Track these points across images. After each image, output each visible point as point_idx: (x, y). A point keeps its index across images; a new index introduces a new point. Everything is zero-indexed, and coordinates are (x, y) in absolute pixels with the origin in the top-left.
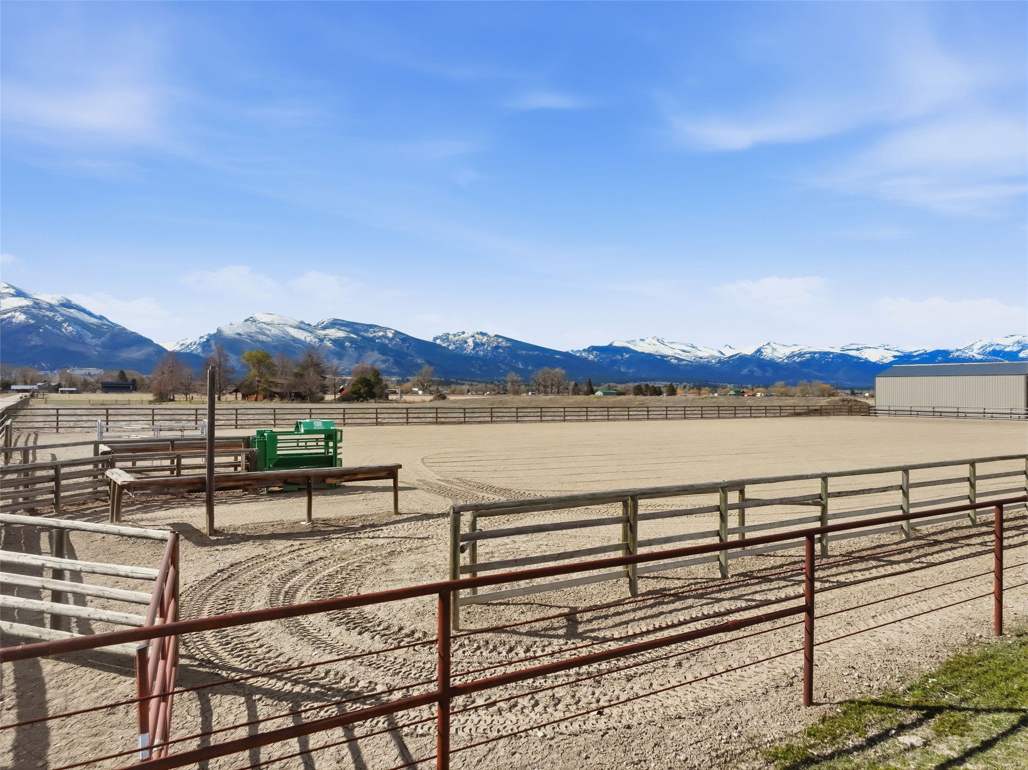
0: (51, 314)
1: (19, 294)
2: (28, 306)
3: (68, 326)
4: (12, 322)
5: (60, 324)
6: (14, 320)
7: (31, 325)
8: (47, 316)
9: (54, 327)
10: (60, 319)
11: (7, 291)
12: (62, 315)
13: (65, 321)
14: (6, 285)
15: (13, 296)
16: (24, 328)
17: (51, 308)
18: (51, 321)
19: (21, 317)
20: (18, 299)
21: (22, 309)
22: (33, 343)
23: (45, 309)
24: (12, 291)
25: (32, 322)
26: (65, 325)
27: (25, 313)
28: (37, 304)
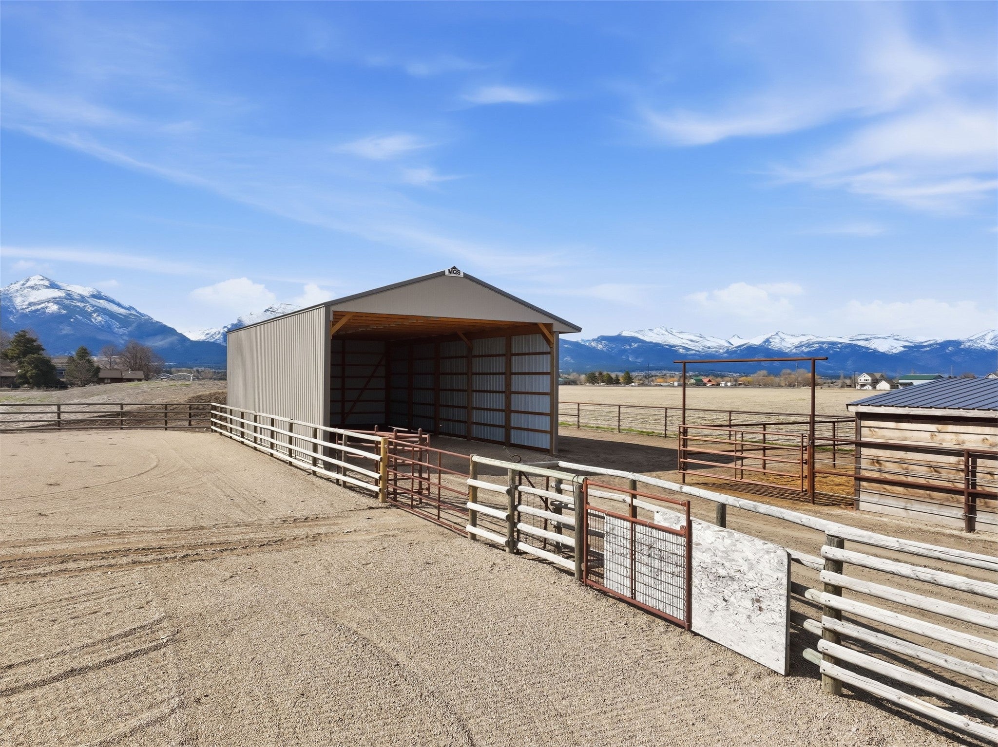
0: (81, 305)
1: (53, 286)
2: (60, 297)
3: (98, 316)
4: (45, 312)
5: (90, 314)
6: (47, 311)
7: (63, 315)
8: (78, 307)
9: (85, 317)
10: (89, 309)
11: (42, 282)
12: (93, 306)
13: (94, 312)
14: (41, 278)
15: (47, 287)
16: (56, 318)
17: (83, 299)
18: (83, 312)
19: (53, 308)
20: (52, 290)
21: (55, 301)
22: (64, 332)
23: (76, 300)
24: (47, 283)
25: (64, 312)
26: (95, 315)
27: (57, 303)
28: (69, 296)
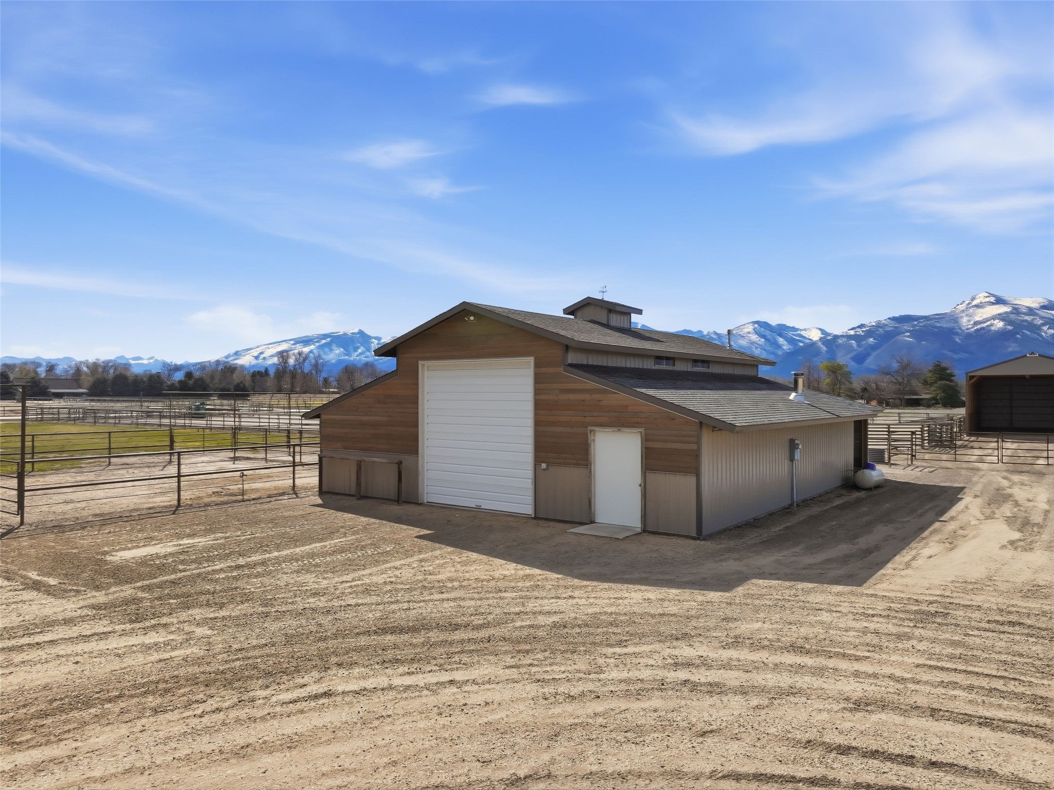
0: (1028, 318)
1: (999, 301)
2: (1006, 313)
3: (1048, 329)
4: (990, 331)
5: (1039, 328)
6: (993, 328)
7: (1009, 331)
8: (1026, 321)
9: (1032, 331)
10: (1039, 322)
11: (987, 300)
12: (1042, 318)
13: (1044, 325)
14: (987, 295)
15: (993, 304)
16: (1003, 335)
17: (1031, 311)
18: (1033, 327)
19: (999, 324)
20: (997, 306)
21: (1001, 317)
22: (1010, 349)
23: (1025, 314)
24: (992, 299)
25: (1010, 328)
26: (1045, 328)
27: (1002, 320)
28: (1016, 310)
